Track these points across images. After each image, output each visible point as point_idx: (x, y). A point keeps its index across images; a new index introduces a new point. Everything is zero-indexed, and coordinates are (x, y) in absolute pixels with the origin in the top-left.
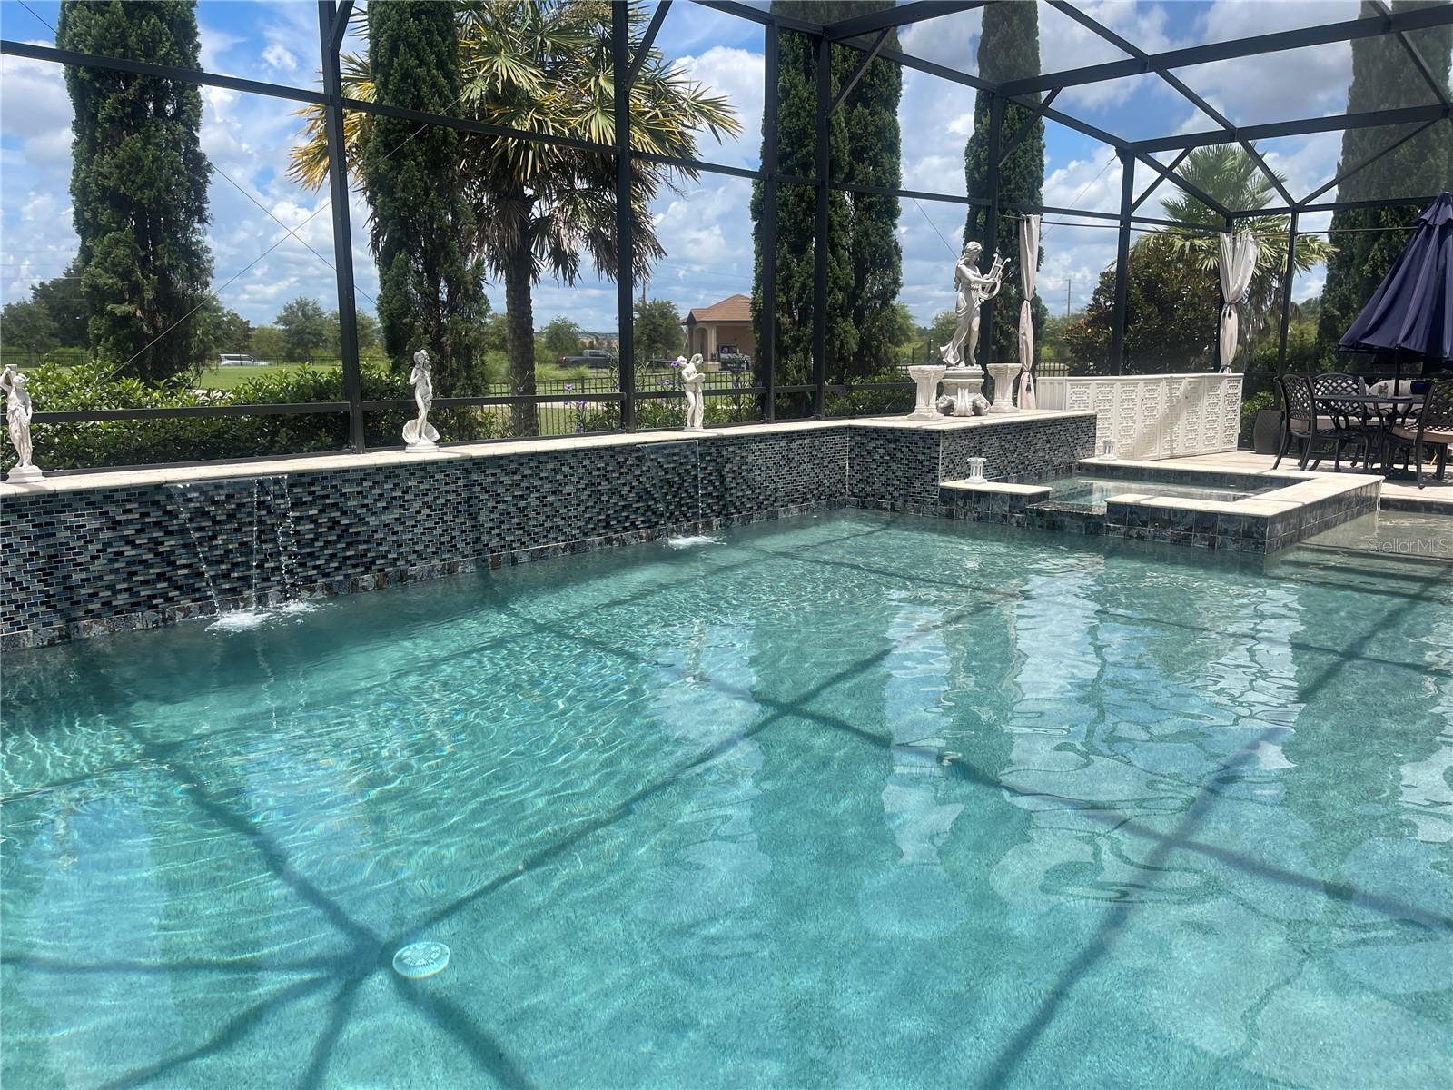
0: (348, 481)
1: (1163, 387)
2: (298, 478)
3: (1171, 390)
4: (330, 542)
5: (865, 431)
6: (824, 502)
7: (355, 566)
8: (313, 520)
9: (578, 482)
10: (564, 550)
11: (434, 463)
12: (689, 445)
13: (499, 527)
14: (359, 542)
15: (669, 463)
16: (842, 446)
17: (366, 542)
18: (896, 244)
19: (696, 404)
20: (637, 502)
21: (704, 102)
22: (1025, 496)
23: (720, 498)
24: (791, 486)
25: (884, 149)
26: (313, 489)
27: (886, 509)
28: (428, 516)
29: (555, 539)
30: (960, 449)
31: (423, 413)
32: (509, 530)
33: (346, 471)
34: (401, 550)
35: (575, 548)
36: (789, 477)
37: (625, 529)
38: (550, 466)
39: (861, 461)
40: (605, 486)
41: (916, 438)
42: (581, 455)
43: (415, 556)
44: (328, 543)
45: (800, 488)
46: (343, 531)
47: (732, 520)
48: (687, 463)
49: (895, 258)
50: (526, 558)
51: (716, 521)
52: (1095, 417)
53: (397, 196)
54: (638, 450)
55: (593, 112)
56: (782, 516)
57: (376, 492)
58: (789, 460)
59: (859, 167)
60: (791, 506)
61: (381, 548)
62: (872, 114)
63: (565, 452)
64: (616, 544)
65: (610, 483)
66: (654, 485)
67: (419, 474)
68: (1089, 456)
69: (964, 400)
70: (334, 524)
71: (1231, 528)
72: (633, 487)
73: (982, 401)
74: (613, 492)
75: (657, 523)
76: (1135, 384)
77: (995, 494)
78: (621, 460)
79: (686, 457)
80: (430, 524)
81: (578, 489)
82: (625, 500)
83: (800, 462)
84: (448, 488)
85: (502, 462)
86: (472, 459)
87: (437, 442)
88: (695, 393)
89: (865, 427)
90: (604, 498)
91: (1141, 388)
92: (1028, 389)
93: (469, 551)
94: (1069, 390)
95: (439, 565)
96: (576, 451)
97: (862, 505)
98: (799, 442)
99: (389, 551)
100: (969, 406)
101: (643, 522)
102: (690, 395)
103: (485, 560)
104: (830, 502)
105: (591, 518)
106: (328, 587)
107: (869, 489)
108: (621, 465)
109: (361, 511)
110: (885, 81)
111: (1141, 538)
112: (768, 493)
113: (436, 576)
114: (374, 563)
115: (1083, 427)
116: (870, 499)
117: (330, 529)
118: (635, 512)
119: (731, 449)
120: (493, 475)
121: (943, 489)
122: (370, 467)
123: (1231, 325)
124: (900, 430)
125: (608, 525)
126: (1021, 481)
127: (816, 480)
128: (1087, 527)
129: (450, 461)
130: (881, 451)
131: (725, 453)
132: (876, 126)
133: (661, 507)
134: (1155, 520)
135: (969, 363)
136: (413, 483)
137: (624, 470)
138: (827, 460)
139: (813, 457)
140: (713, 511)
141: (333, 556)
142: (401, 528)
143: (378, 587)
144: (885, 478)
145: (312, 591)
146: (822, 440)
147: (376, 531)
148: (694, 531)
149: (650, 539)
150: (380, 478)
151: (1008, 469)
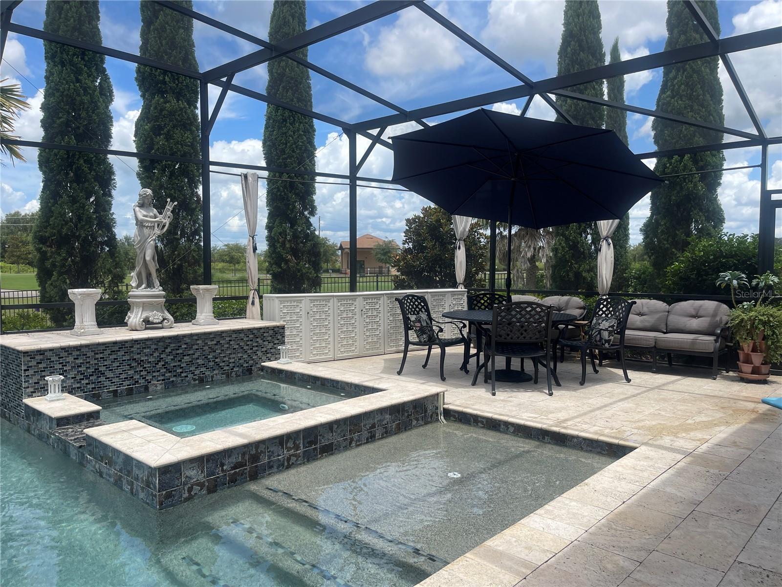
22: (54, 419)
41: (14, 356)
52: (283, 328)
68: (273, 361)
69: (136, 317)
71: (140, 475)
73: (156, 317)
91: (360, 302)
92: (253, 303)
94: (278, 305)
100: (139, 322)
107: (1, 399)
111: (101, 473)
116: (2, 407)
121: (27, 406)
130: (3, 365)
134: (106, 457)
144: (6, 391)
151: (149, 378)
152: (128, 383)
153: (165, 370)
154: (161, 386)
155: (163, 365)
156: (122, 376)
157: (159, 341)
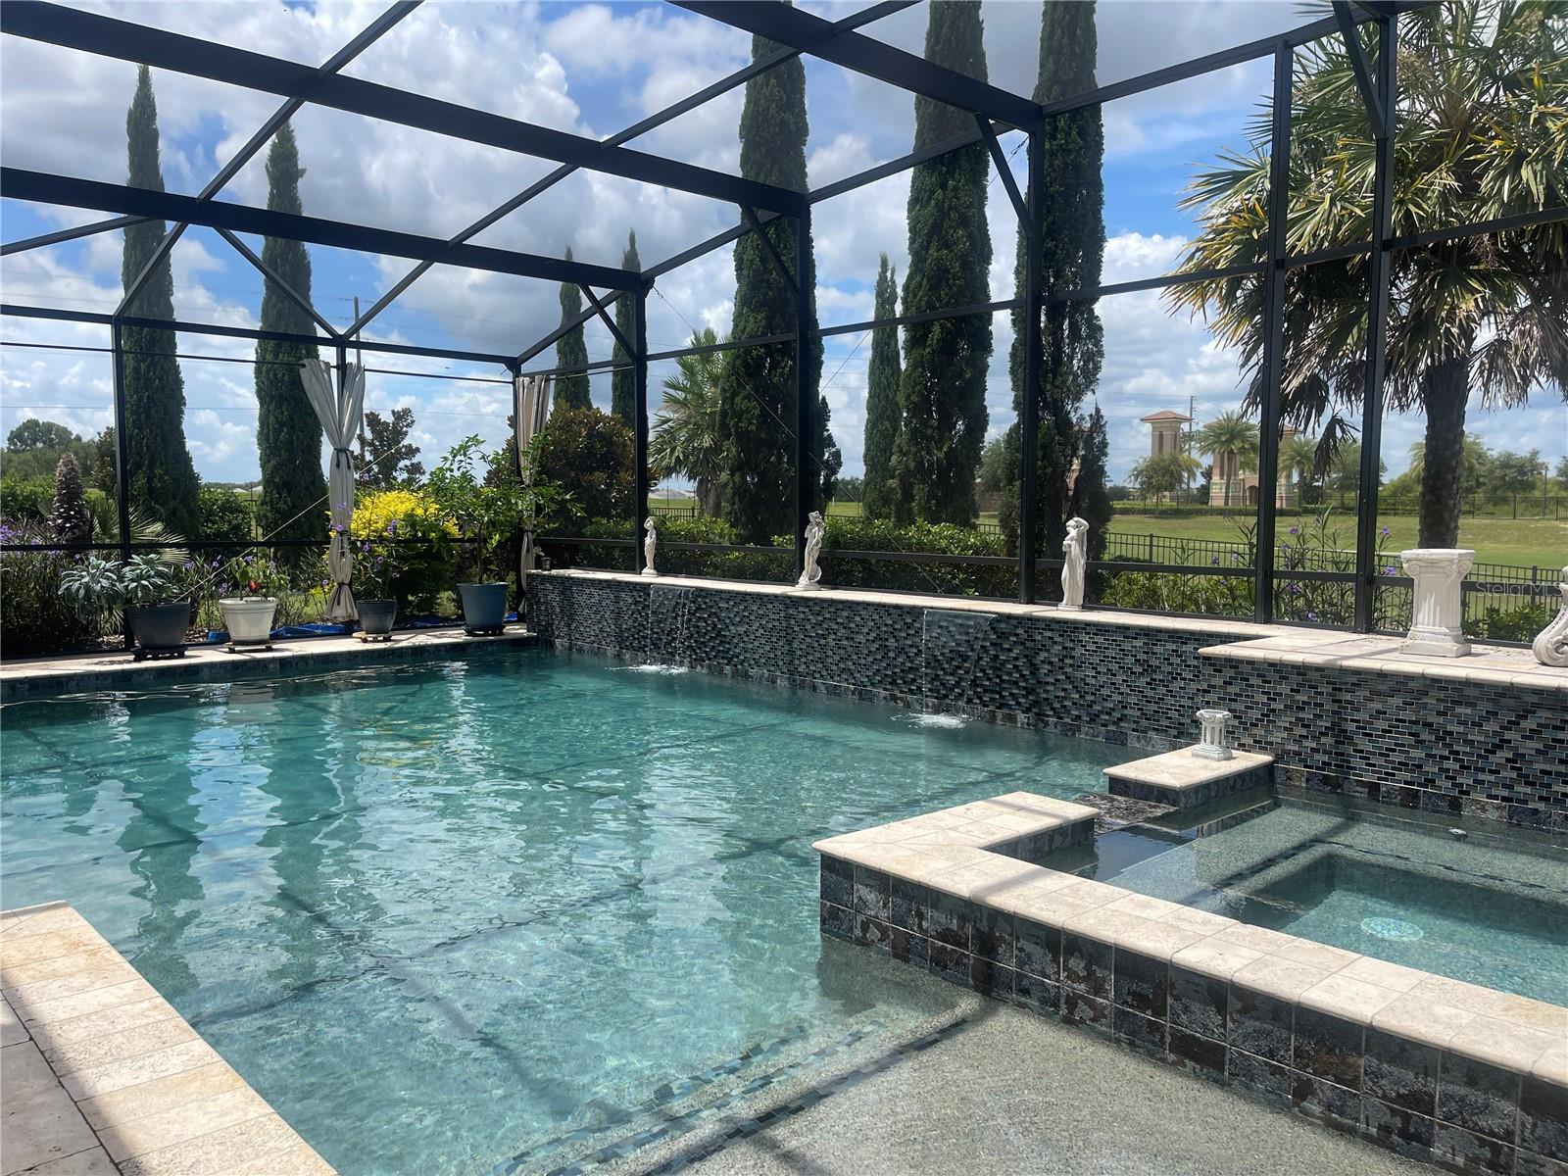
0: (722, 599)
2: (699, 592)
4: (712, 638)
7: (723, 658)
10: (853, 693)
17: (729, 643)
26: (706, 600)
35: (863, 695)
42: (871, 609)
61: (736, 650)
72: (920, 651)
80: (763, 641)
84: (775, 617)
93: (785, 669)
95: (767, 673)
99: (740, 654)
103: (795, 680)
108: (908, 626)
114: (732, 659)
117: (713, 629)
120: (803, 612)
141: (713, 647)
143: (733, 675)
150: (737, 599)
151: (1465, 780)
152: (1408, 776)
153: (1514, 775)
154: (1497, 814)
155: (1508, 760)
156: (1397, 757)
157: (1504, 695)
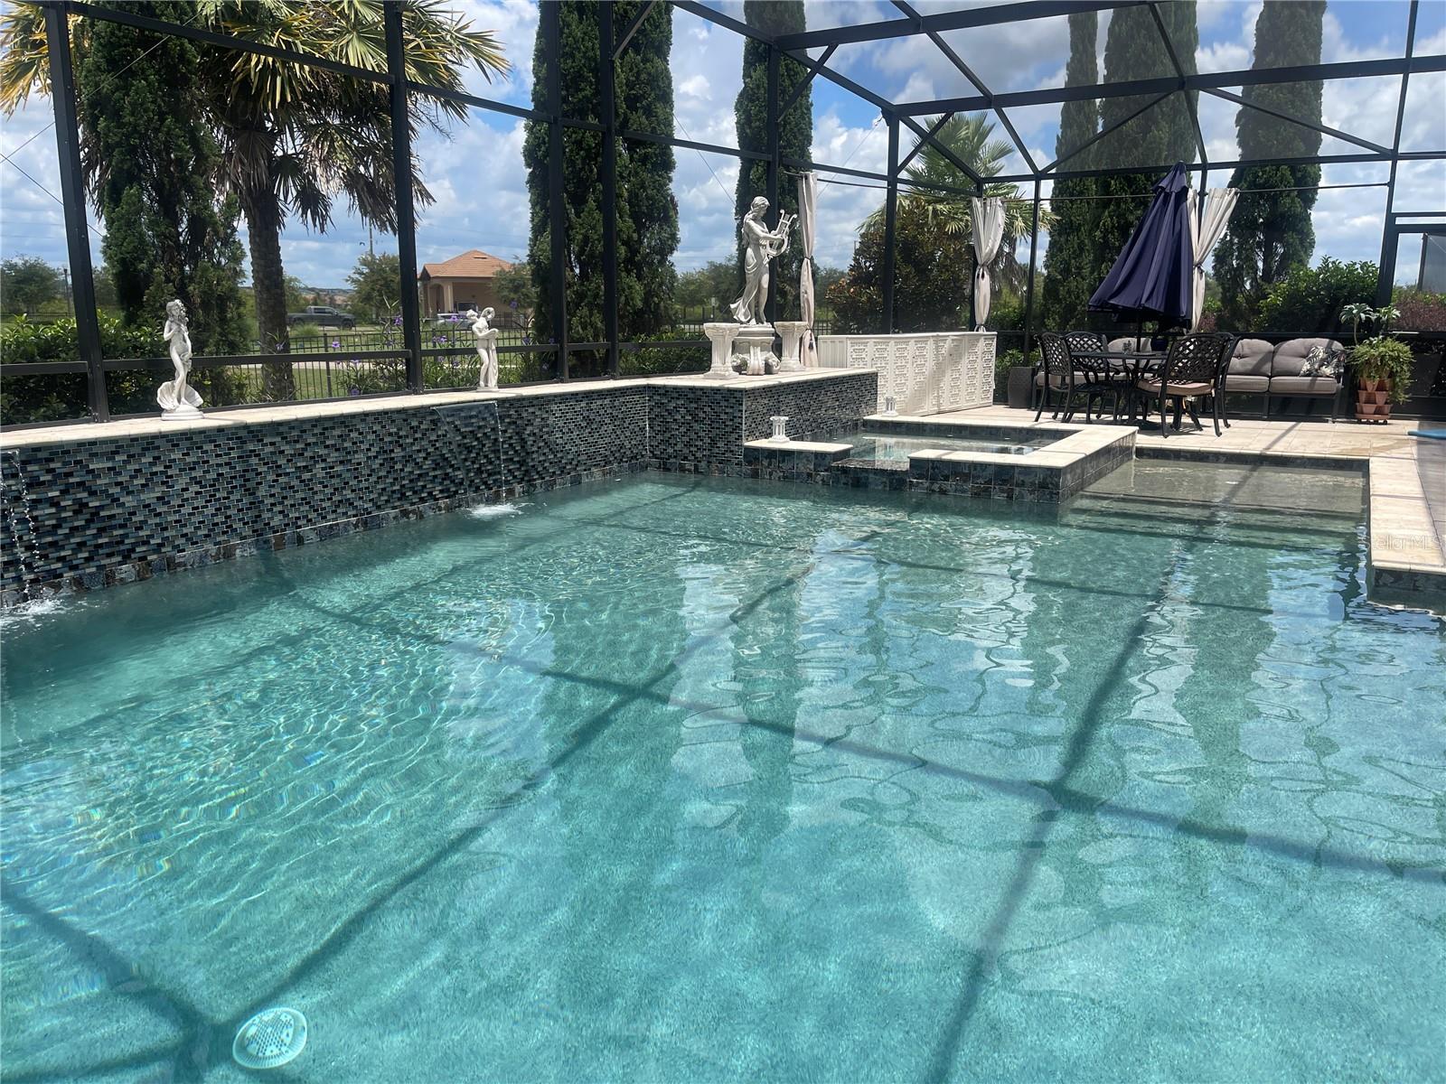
0: (96, 455)
1: (930, 345)
2: (32, 453)
3: (937, 348)
4: (76, 528)
5: (665, 391)
6: (626, 465)
7: (109, 555)
8: (53, 503)
9: (369, 450)
10: (356, 526)
11: (202, 432)
12: (487, 406)
13: (280, 503)
14: (114, 527)
15: (466, 426)
16: (642, 405)
17: (122, 526)
18: (672, 198)
19: (489, 362)
20: (434, 469)
21: (470, 35)
22: (829, 454)
23: (522, 463)
24: (592, 449)
25: (658, 98)
26: (52, 465)
27: (689, 471)
28: (197, 493)
29: (345, 514)
30: (760, 408)
31: (182, 374)
32: (292, 506)
33: (93, 443)
34: (166, 534)
35: (368, 523)
36: (590, 440)
37: (422, 500)
38: (337, 432)
39: (661, 420)
40: (398, 453)
41: (718, 397)
42: (370, 419)
43: (183, 541)
44: (74, 530)
45: (602, 451)
46: (92, 514)
47: (535, 486)
48: (485, 427)
49: (672, 213)
50: (313, 536)
51: (518, 488)
52: (876, 374)
53: (126, 120)
54: (433, 412)
55: (348, 37)
56: (585, 480)
57: (132, 467)
58: (590, 422)
59: (634, 116)
60: (594, 470)
61: (141, 533)
62: (645, 60)
63: (353, 416)
64: (413, 517)
65: (404, 449)
66: (451, 451)
67: (184, 444)
68: (872, 413)
69: (757, 359)
70: (81, 507)
71: (1028, 480)
72: (428, 454)
73: (773, 359)
74: (408, 459)
75: (456, 492)
76: (907, 341)
77: (800, 452)
78: (414, 423)
79: (484, 419)
80: (200, 502)
81: (369, 458)
82: (421, 468)
83: (602, 424)
84: (219, 461)
85: (281, 429)
86: (246, 427)
87: (199, 408)
88: (487, 350)
89: (665, 386)
90: (398, 466)
91: (912, 346)
92: (811, 347)
93: (247, 531)
94: (850, 349)
95: (213, 549)
96: (364, 416)
97: (666, 468)
98: (599, 402)
99: (152, 536)
100: (762, 365)
101: (441, 491)
102: (483, 353)
103: (267, 541)
104: (632, 465)
105: (384, 489)
106: (78, 582)
107: (670, 450)
108: (415, 430)
109: (115, 490)
110: (657, 27)
111: (943, 492)
112: (570, 457)
113: (210, 562)
114: (133, 550)
115: (865, 385)
116: (672, 460)
117: (76, 512)
118: (432, 482)
119: (531, 410)
120: (272, 444)
121: (747, 448)
122: (123, 438)
123: (984, 286)
124: (702, 389)
125: (403, 497)
126: (814, 439)
127: (618, 442)
128: (891, 483)
129: (220, 430)
130: (683, 410)
131: (524, 415)
132: (649, 74)
133: (460, 474)
134: (956, 474)
135: (759, 321)
136: (177, 455)
137: (418, 435)
138: (628, 421)
139: (614, 418)
140: (515, 477)
141: (81, 545)
142: (165, 509)
143: (141, 578)
144: (686, 439)
145: (57, 587)
146: (622, 400)
147: (134, 513)
148: (495, 500)
149: (449, 509)
150: (136, 450)
157: (810, 385)
